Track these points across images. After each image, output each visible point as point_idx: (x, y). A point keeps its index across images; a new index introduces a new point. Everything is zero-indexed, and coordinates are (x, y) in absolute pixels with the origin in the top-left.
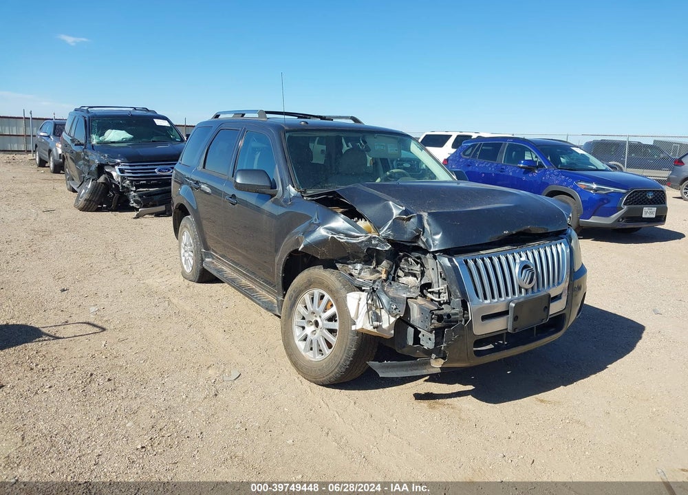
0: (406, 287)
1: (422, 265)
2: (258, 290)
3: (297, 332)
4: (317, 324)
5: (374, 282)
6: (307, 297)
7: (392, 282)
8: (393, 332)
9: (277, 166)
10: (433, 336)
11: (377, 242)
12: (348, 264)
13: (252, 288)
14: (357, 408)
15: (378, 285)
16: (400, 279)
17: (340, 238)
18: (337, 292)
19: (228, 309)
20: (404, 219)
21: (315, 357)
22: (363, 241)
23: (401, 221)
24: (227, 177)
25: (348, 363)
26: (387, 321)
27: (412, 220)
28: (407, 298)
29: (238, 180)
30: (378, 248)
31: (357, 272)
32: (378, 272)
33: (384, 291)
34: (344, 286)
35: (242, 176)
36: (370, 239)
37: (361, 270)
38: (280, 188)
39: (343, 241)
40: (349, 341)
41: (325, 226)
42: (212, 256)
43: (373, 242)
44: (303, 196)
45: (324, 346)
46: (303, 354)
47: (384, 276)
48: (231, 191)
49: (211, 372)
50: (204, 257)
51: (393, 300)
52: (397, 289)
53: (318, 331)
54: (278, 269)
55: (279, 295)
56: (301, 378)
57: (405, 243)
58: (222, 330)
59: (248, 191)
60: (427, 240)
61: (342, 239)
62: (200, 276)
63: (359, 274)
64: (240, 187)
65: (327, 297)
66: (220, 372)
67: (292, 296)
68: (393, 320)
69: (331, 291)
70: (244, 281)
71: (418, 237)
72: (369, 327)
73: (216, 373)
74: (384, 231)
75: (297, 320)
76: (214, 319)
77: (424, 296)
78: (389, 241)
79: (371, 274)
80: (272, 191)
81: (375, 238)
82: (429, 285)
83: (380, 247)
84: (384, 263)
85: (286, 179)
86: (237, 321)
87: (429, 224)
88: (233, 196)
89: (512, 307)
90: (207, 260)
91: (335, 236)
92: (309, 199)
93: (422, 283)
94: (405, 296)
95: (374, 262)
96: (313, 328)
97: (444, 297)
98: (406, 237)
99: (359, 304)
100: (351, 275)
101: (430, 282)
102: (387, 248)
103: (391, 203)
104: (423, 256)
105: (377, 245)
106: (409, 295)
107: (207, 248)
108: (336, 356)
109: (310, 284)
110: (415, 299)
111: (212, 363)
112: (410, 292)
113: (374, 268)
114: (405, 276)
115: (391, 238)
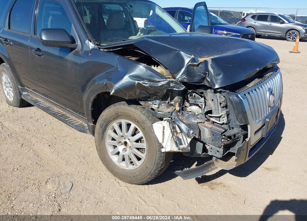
0: (194, 115)
1: (205, 98)
2: (68, 115)
3: (110, 150)
4: (126, 143)
5: (172, 113)
6: (115, 125)
7: (183, 112)
8: (189, 148)
9: (72, 25)
10: (221, 150)
11: (174, 85)
12: (148, 101)
13: (64, 114)
14: (166, 200)
15: (175, 116)
16: (187, 108)
17: (144, 83)
18: (144, 123)
19: (47, 126)
20: (194, 65)
21: (127, 166)
22: (163, 85)
23: (192, 67)
24: (30, 35)
25: (157, 172)
26: (186, 142)
27: (200, 65)
28: (197, 123)
29: (44, 38)
30: (174, 89)
31: (157, 106)
32: (172, 105)
33: (180, 119)
34: (148, 118)
35: (47, 35)
36: (169, 83)
37: (159, 104)
38: (79, 43)
39: (147, 85)
40: (157, 158)
41: (131, 74)
42: (27, 91)
43: (171, 85)
44: (100, 48)
45: (134, 159)
46: (117, 164)
47: (178, 108)
48: (36, 46)
49: (49, 186)
50: (21, 92)
51: (190, 126)
52: (188, 117)
53: (128, 149)
54: (87, 105)
55: (89, 121)
56: (117, 180)
57: (195, 84)
58: (47, 146)
59: (53, 46)
60: (211, 80)
61: (146, 84)
62: (20, 104)
63: (158, 108)
64: (46, 43)
65: (133, 126)
66: (57, 185)
67: (103, 125)
68: (189, 140)
69: (138, 122)
70: (56, 109)
71: (204, 78)
72: (175, 149)
73: (54, 187)
74: (180, 76)
75: (108, 141)
76: (38, 136)
77: (208, 120)
78: (184, 83)
79: (168, 107)
80: (72, 46)
81: (172, 82)
82: (210, 112)
83: (176, 88)
84: (176, 98)
85: (83, 36)
86: (55, 136)
87: (212, 68)
88: (38, 50)
89: (267, 122)
90: (24, 93)
91: (141, 82)
92: (106, 50)
93: (205, 111)
94: (196, 122)
95: (169, 99)
96: (123, 147)
97: (225, 120)
98: (196, 79)
99: (163, 132)
100: (152, 109)
101: (211, 109)
102: (182, 89)
103: (182, 53)
104: (205, 91)
105: (174, 87)
106: (199, 121)
107: (22, 85)
108: (147, 168)
109: (117, 116)
110: (203, 123)
111: (48, 177)
112: (198, 118)
113: (169, 102)
114: (190, 106)
115: (185, 81)
